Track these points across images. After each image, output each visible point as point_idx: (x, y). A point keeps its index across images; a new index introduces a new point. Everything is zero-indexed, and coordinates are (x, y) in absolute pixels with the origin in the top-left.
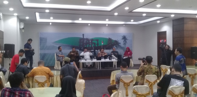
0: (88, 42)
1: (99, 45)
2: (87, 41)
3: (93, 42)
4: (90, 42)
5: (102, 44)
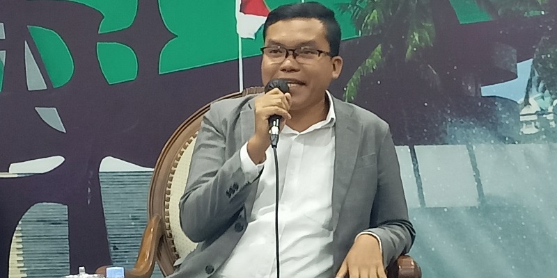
5: (248, 25)
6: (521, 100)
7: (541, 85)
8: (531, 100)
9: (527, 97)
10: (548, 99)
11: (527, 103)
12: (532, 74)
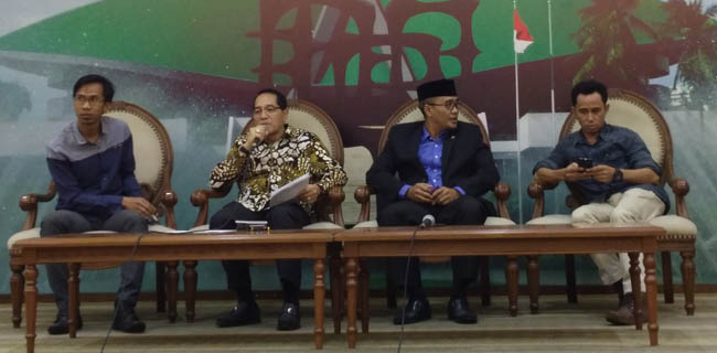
0: (352, 28)
1: (480, 65)
2: (342, 24)
3: (414, 25)
4: (381, 27)
5: (520, 46)
6: (671, 87)
7: (683, 78)
9: (675, 86)
10: (687, 86)
12: (678, 73)
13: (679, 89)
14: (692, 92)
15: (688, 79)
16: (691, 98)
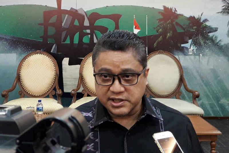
0: (76, 23)
2: (73, 21)
3: (98, 23)
4: (87, 23)
5: (136, 31)
7: (193, 45)
8: (191, 47)
9: (190, 47)
10: (195, 47)
11: (190, 48)
12: (192, 42)
13: (192, 48)
14: (196, 50)
15: (195, 45)
16: (196, 51)
